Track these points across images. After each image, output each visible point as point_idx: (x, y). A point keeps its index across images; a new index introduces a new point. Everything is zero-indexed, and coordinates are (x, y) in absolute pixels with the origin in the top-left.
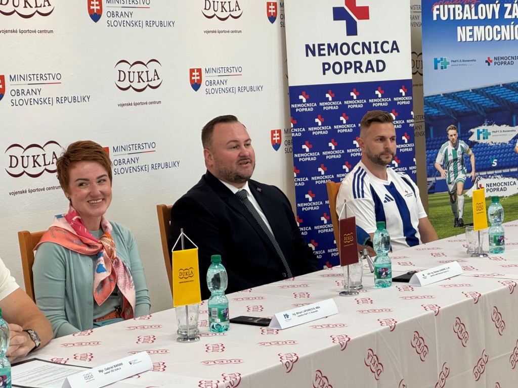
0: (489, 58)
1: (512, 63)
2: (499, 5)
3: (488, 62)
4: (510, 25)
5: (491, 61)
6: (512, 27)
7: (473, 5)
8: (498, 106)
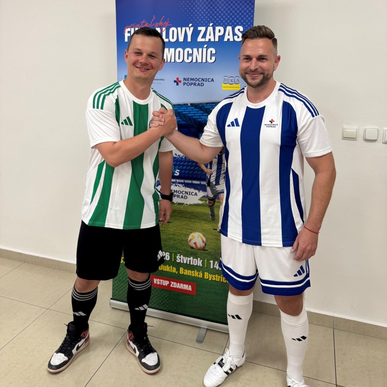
0: (178, 79)
2: (192, 29)
3: (177, 82)
4: (203, 48)
5: (180, 82)
6: (205, 50)
7: (164, 29)
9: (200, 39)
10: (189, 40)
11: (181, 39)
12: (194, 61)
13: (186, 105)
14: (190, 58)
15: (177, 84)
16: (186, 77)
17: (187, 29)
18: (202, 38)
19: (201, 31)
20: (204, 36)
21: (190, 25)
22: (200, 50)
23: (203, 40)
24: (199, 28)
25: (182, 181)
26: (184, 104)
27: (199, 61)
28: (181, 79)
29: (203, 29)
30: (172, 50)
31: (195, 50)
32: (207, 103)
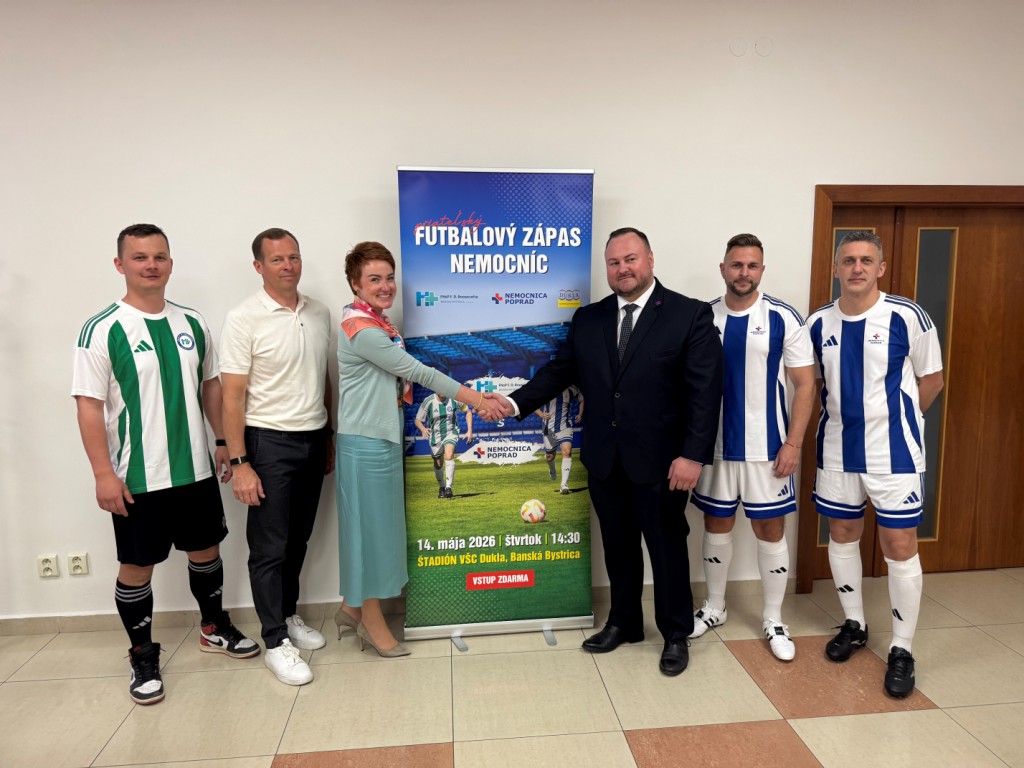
0: (497, 295)
1: (532, 302)
2: (514, 229)
3: (496, 299)
4: (530, 254)
5: (501, 299)
6: (533, 257)
7: (475, 228)
8: (508, 353)
9: (525, 243)
10: (511, 243)
11: (500, 242)
12: (519, 271)
13: (510, 330)
14: (514, 267)
15: (497, 303)
16: (509, 292)
17: (508, 229)
18: (529, 241)
19: (526, 232)
20: (532, 239)
21: (512, 224)
22: (527, 257)
23: (531, 244)
24: (525, 229)
25: (509, 433)
26: (508, 329)
27: (526, 270)
28: (502, 295)
29: (529, 230)
30: (488, 257)
31: (520, 257)
32: (539, 326)
